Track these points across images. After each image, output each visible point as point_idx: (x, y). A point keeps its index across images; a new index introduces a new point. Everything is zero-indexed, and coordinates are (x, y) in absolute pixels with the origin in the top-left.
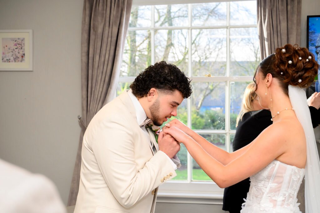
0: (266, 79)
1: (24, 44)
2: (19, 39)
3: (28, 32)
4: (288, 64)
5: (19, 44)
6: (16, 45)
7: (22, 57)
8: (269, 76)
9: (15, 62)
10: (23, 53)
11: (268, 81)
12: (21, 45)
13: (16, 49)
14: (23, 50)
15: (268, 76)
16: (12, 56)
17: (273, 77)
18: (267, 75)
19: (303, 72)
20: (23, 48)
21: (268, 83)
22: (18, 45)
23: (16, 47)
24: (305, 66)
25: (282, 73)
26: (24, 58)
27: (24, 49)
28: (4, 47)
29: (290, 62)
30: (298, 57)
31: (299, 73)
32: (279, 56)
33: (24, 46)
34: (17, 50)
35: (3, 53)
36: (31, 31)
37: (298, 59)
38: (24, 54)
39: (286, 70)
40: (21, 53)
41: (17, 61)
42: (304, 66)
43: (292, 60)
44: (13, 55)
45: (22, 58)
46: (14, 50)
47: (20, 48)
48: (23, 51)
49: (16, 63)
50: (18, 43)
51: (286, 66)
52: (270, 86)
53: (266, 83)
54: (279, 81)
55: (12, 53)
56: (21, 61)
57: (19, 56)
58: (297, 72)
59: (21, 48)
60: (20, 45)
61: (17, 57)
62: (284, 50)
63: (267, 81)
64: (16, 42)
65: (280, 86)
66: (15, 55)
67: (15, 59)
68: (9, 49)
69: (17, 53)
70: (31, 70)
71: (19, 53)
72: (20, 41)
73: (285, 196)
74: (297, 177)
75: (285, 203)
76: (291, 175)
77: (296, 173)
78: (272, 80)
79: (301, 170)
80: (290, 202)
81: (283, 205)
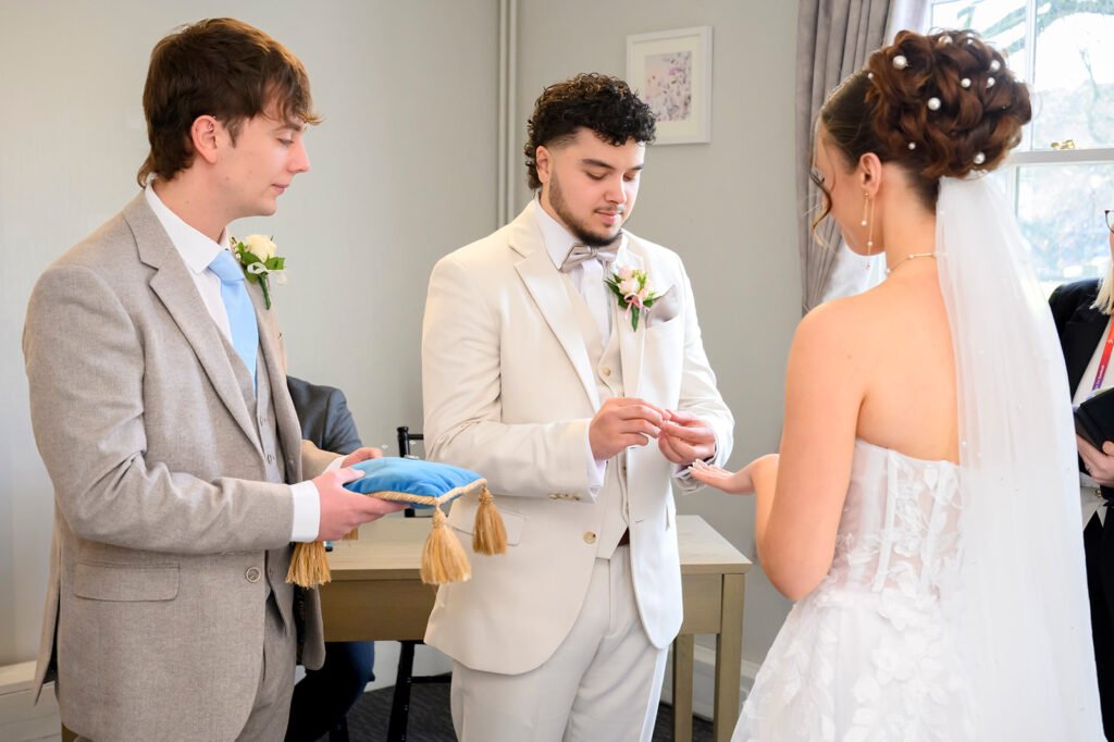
0: (858, 170)
1: (690, 69)
2: (679, 55)
3: (698, 35)
4: (929, 111)
5: (679, 70)
6: (672, 73)
7: (686, 104)
8: (870, 161)
9: (671, 119)
10: (688, 93)
11: (868, 177)
12: (683, 71)
13: (674, 82)
14: (686, 86)
15: (866, 161)
16: (664, 104)
18: (862, 157)
19: (987, 128)
20: (687, 80)
21: (869, 183)
22: (678, 74)
23: (672, 78)
24: (989, 103)
25: (912, 146)
26: (689, 109)
27: (690, 83)
28: (649, 81)
29: (935, 103)
30: (957, 79)
31: (973, 134)
32: (888, 89)
33: (690, 72)
34: (674, 87)
36: (705, 31)
37: (959, 85)
38: (689, 98)
39: (925, 132)
40: (683, 93)
41: (674, 116)
42: (984, 107)
43: (938, 95)
44: (666, 100)
45: (686, 109)
46: (669, 87)
47: (682, 80)
48: (687, 90)
49: (672, 122)
50: (679, 66)
51: (924, 119)
52: (880, 194)
53: (863, 186)
54: (905, 172)
55: (664, 95)
56: (683, 118)
57: (679, 101)
58: (966, 132)
59: (684, 82)
60: (681, 73)
61: (676, 106)
62: (900, 61)
63: (862, 177)
64: (672, 66)
65: (911, 186)
66: (671, 100)
67: (671, 112)
68: (659, 84)
69: (674, 94)
70: (703, 140)
71: (678, 94)
72: (681, 60)
73: (876, 552)
74: (910, 489)
75: (877, 577)
76: (885, 480)
77: (902, 475)
78: (883, 173)
79: (929, 464)
80: (898, 573)
81: (868, 580)
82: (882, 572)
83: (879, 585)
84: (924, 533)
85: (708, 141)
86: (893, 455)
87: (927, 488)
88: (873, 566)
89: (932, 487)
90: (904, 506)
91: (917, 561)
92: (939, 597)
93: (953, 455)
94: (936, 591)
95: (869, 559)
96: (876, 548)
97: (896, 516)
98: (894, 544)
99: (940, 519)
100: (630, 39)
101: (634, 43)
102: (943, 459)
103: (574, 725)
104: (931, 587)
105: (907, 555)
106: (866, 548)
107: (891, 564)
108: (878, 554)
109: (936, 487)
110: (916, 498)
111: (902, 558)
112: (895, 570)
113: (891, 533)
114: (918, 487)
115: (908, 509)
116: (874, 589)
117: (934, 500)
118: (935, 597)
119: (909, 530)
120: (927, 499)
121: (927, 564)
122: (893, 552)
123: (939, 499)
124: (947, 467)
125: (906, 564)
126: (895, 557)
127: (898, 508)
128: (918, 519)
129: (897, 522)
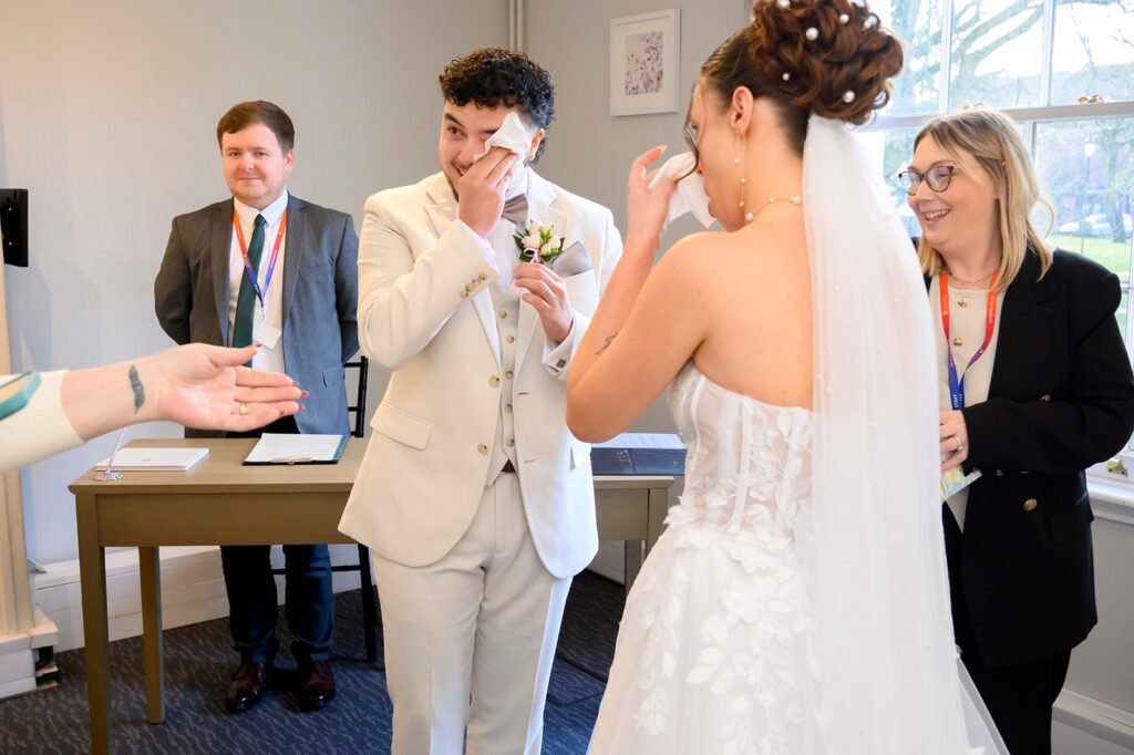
0: (731, 109)
1: (661, 47)
2: (653, 34)
3: (667, 17)
4: (806, 39)
5: (653, 48)
6: (647, 51)
7: (659, 79)
8: (743, 97)
9: (647, 92)
10: (660, 69)
11: (739, 116)
12: (656, 49)
13: (649, 59)
14: (659, 62)
15: (739, 99)
16: (641, 78)
17: (756, 95)
18: (736, 91)
19: (860, 65)
20: (660, 57)
21: (739, 122)
22: (652, 52)
23: (647, 56)
24: (862, 44)
25: (786, 77)
26: (661, 82)
27: (662, 60)
28: (629, 59)
29: (812, 33)
30: (835, 16)
31: (847, 70)
33: (661, 50)
34: (649, 63)
35: (628, 74)
36: (672, 13)
38: (661, 73)
39: (801, 62)
40: (656, 69)
41: (649, 89)
42: (859, 45)
43: (817, 26)
44: (643, 75)
45: (658, 83)
46: (645, 63)
47: (655, 57)
48: (660, 65)
49: (649, 94)
50: (653, 45)
51: (800, 48)
52: (748, 132)
53: (733, 124)
54: (777, 109)
55: (641, 71)
56: (657, 90)
57: (653, 76)
58: (840, 65)
59: (657, 58)
60: (655, 51)
61: (650, 80)
62: (784, 3)
63: (734, 116)
64: (648, 45)
65: (780, 125)
66: (647, 75)
67: (646, 86)
68: (637, 62)
69: (649, 70)
70: (671, 109)
71: (653, 70)
72: (654, 40)
73: (732, 496)
74: (765, 435)
75: (733, 518)
76: (740, 425)
77: (756, 420)
78: (754, 110)
79: (783, 410)
80: (754, 516)
81: (724, 522)
82: (738, 515)
83: (734, 528)
84: (779, 478)
85: (677, 110)
86: (747, 401)
87: (782, 435)
88: (729, 510)
89: (786, 434)
90: (758, 451)
91: (771, 504)
92: (793, 539)
93: (807, 401)
94: (790, 534)
95: (723, 503)
96: (732, 492)
97: (751, 462)
98: (749, 488)
99: (795, 464)
100: (613, 22)
101: (618, 25)
102: (798, 405)
103: (481, 633)
104: (786, 530)
105: (762, 499)
106: (723, 492)
107: (747, 507)
108: (734, 498)
109: (790, 433)
110: (771, 444)
111: (758, 501)
112: (750, 513)
113: (746, 478)
114: (772, 434)
115: (762, 454)
116: (729, 530)
117: (787, 446)
118: (790, 539)
119: (764, 475)
120: (781, 445)
121: (782, 507)
122: (748, 494)
123: (794, 445)
124: (801, 413)
125: (761, 508)
126: (750, 501)
127: (752, 453)
128: (772, 463)
129: (753, 467)
